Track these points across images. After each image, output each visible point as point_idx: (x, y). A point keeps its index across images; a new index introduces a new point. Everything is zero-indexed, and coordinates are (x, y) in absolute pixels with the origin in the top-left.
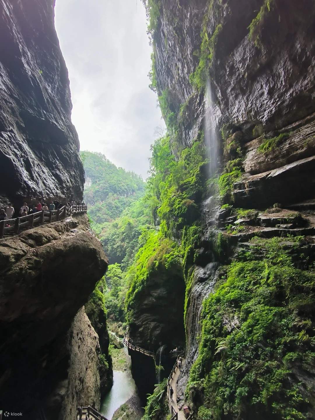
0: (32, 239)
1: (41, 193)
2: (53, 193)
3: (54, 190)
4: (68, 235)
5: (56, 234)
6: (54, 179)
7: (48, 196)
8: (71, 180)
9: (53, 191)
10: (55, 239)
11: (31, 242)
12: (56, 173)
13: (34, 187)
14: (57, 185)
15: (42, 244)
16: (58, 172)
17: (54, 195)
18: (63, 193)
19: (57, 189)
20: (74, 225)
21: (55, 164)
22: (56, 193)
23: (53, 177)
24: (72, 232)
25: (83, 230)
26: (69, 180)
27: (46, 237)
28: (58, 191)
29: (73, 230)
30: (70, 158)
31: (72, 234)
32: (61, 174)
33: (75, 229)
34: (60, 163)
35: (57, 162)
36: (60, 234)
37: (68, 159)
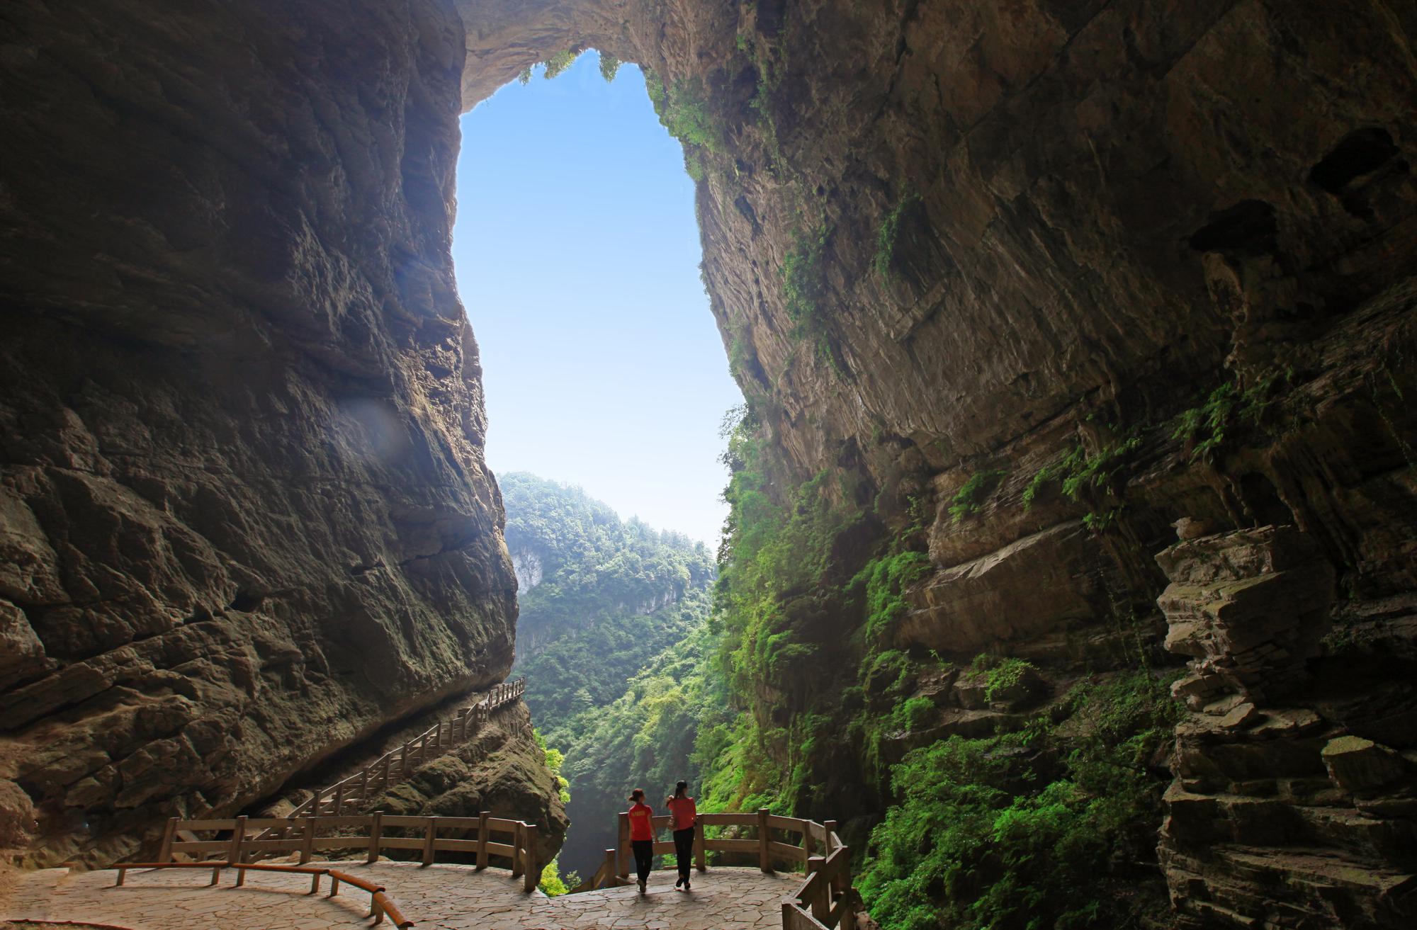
0: (427, 781)
1: (428, 678)
2: (449, 672)
3: (452, 662)
4: (485, 769)
5: (463, 768)
6: (451, 635)
7: (440, 681)
8: (485, 629)
9: (450, 667)
10: (464, 778)
11: (426, 786)
12: (455, 621)
13: (419, 669)
14: (457, 648)
15: (444, 791)
16: (458, 617)
17: (451, 676)
18: (469, 665)
19: (457, 659)
20: (495, 743)
21: (452, 599)
22: (456, 669)
23: (449, 632)
24: (492, 760)
25: (515, 753)
26: (480, 627)
27: (448, 776)
28: (458, 664)
29: (491, 755)
30: (482, 573)
31: (492, 764)
32: (464, 621)
33: (497, 754)
34: (462, 592)
35: (457, 592)
36: (469, 768)
37: (479, 576)
